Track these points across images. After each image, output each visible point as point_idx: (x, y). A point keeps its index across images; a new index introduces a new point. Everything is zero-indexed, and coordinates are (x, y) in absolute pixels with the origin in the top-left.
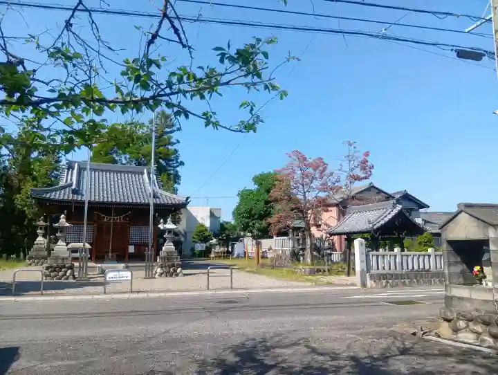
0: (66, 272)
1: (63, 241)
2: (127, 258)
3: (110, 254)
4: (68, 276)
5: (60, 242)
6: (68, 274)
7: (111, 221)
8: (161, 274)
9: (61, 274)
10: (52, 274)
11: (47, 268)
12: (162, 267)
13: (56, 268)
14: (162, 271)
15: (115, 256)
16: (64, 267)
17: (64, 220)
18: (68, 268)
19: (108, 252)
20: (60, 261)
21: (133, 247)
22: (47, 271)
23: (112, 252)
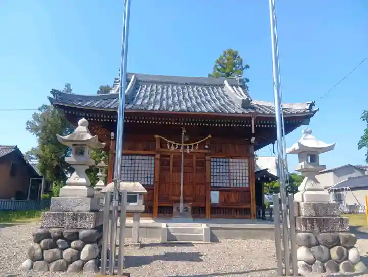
0: (79, 250)
1: (80, 176)
2: (208, 211)
3: (182, 205)
4: (85, 262)
5: (73, 178)
6: (83, 255)
7: (182, 150)
8: (309, 264)
9: (67, 253)
10: (48, 254)
11: (38, 238)
12: (309, 246)
13: (56, 239)
14: (311, 257)
15: (189, 208)
16: (75, 236)
17: (85, 129)
18: (86, 241)
19: (179, 202)
20: (68, 223)
21: (217, 193)
22: (37, 246)
23: (185, 201)
